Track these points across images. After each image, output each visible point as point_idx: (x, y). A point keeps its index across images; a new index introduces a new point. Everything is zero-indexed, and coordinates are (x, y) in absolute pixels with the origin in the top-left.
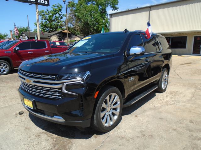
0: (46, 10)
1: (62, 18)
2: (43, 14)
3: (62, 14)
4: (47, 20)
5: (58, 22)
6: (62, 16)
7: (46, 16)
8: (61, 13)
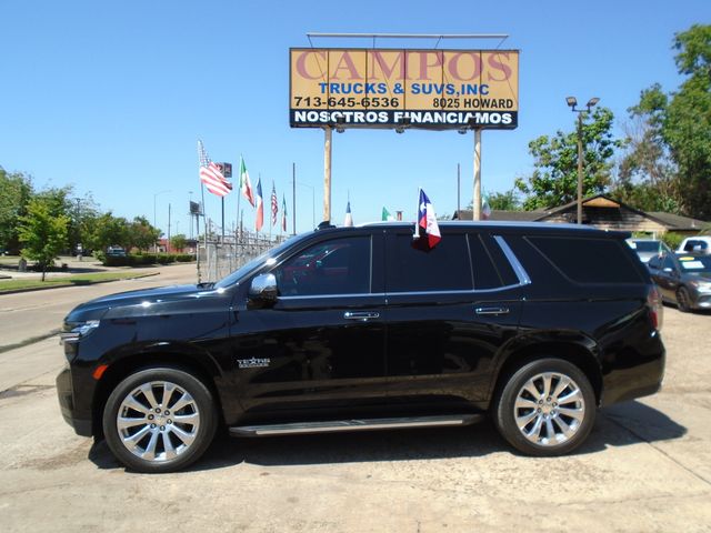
0: (556, 135)
1: (608, 153)
2: (543, 147)
3: (612, 139)
4: (556, 165)
5: (594, 170)
6: (611, 146)
7: (553, 153)
8: (609, 136)
